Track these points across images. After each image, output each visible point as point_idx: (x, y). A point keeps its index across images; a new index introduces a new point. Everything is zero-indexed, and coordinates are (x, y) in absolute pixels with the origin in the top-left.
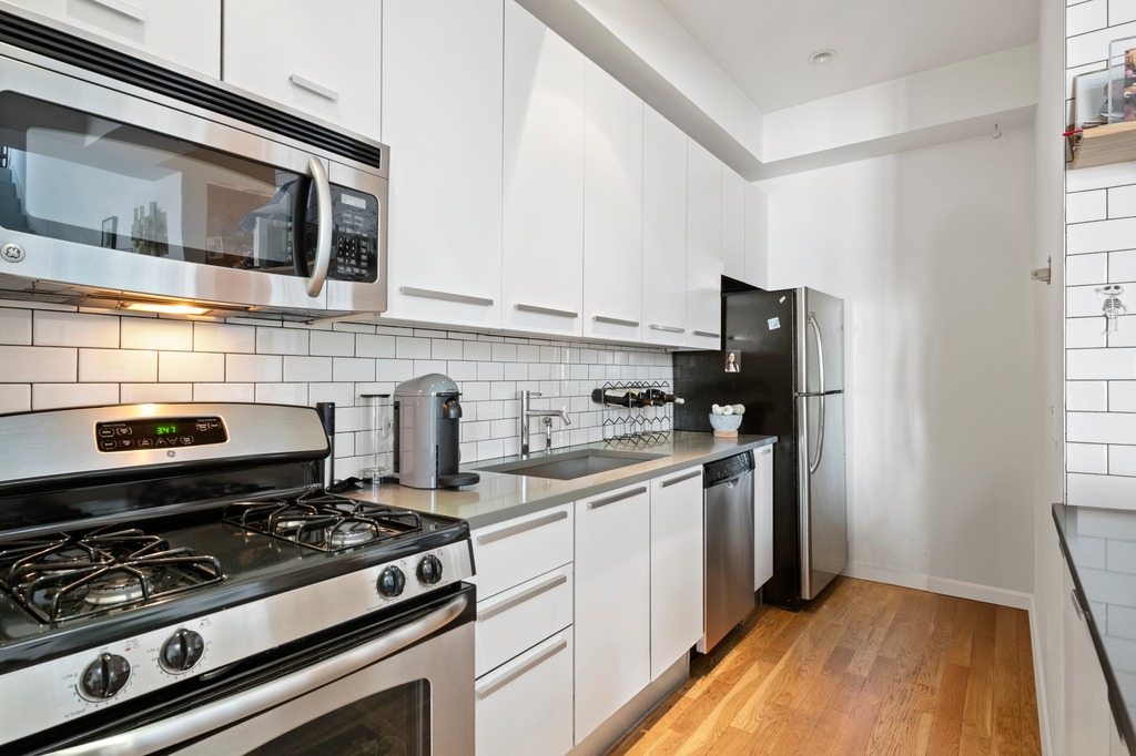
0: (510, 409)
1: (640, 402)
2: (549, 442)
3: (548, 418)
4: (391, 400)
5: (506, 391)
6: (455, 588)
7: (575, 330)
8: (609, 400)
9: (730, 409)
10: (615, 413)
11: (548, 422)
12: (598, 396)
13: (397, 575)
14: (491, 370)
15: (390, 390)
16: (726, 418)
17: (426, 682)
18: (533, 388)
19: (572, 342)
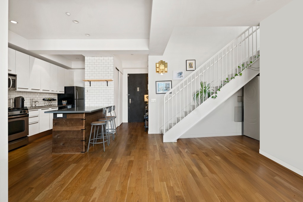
0: (29, 101)
1: (50, 100)
2: (35, 105)
3: (35, 102)
4: (14, 99)
5: (29, 99)
6: (26, 114)
7: (39, 91)
8: (45, 100)
9: (65, 101)
10: (46, 102)
11: (35, 103)
12: (44, 100)
13: (22, 112)
14: (27, 96)
15: (14, 98)
16: (64, 102)
17: (24, 120)
18: (33, 98)
19: (39, 93)
